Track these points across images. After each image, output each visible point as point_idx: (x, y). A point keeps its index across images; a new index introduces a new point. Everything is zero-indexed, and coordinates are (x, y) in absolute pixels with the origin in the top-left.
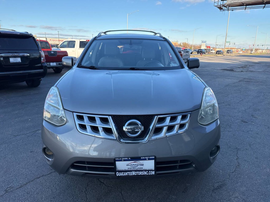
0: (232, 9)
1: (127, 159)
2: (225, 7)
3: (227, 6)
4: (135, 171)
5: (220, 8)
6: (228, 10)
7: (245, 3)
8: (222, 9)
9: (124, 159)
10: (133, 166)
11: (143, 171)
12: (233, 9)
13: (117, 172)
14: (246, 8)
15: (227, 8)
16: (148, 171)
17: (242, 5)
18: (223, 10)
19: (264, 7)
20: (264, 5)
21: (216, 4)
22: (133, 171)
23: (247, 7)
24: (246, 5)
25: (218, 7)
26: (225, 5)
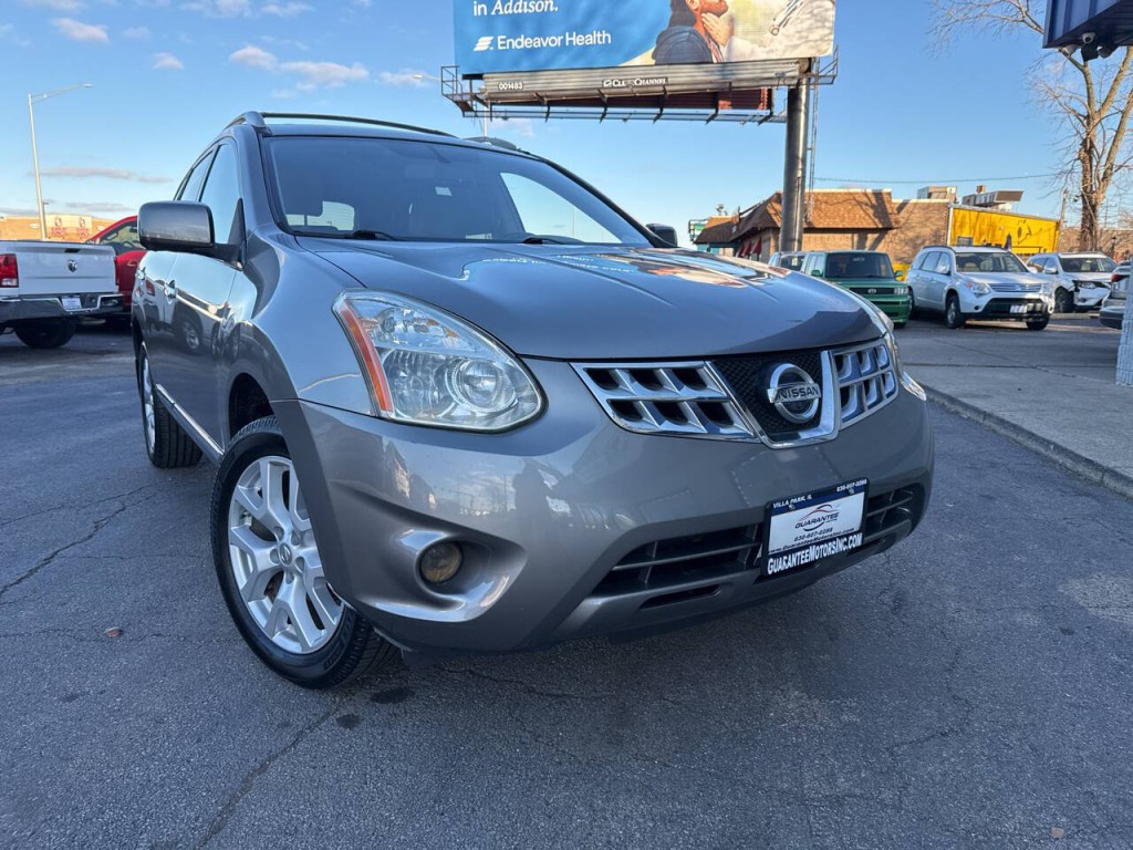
0: (503, 114)
1: (803, 499)
2: (481, 101)
3: (487, 99)
4: (818, 544)
5: (465, 107)
6: (491, 117)
7: (547, 97)
8: (470, 109)
9: (795, 501)
10: (813, 525)
11: (835, 539)
12: (508, 114)
13: (771, 560)
14: (548, 113)
15: (485, 109)
16: (847, 536)
17: (536, 100)
18: (473, 114)
19: (604, 115)
20: (602, 110)
21: (448, 91)
22: (812, 545)
23: (553, 109)
24: (551, 104)
25: (457, 102)
26: (480, 97)
